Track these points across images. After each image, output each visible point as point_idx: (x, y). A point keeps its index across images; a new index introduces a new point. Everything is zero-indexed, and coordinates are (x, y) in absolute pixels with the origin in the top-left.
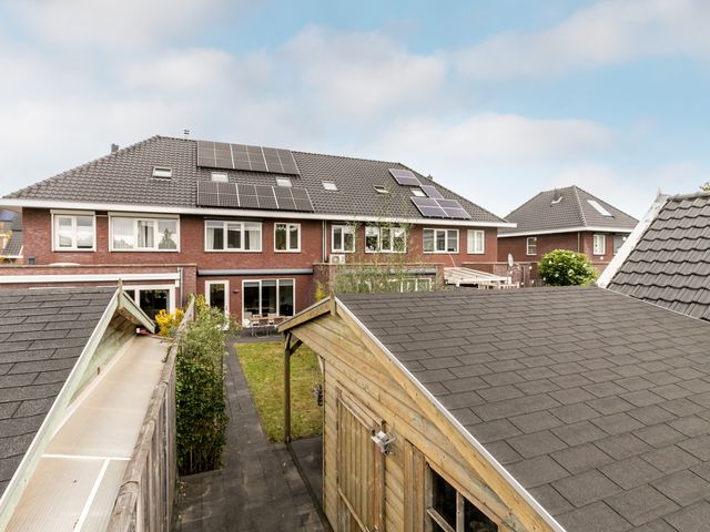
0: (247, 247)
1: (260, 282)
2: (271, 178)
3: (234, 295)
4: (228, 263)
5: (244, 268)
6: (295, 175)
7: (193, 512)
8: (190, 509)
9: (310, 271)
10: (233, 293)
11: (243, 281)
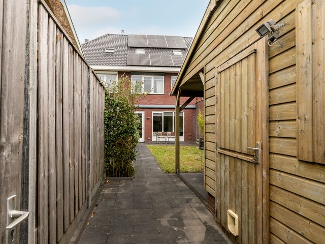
0: (155, 91)
1: (162, 113)
2: (170, 51)
3: (147, 120)
4: (144, 101)
5: (154, 104)
6: (184, 49)
7: (112, 190)
8: (111, 189)
9: (194, 107)
10: (147, 119)
11: (153, 112)
